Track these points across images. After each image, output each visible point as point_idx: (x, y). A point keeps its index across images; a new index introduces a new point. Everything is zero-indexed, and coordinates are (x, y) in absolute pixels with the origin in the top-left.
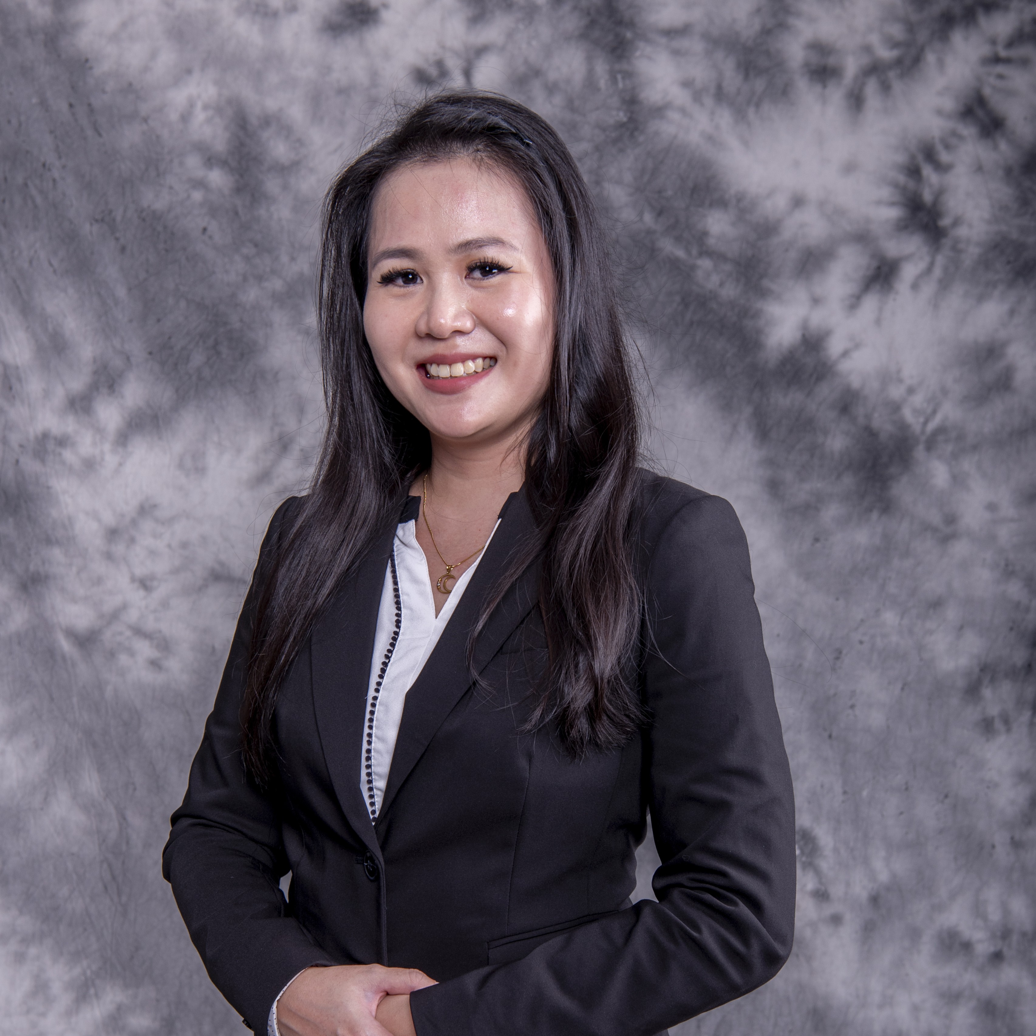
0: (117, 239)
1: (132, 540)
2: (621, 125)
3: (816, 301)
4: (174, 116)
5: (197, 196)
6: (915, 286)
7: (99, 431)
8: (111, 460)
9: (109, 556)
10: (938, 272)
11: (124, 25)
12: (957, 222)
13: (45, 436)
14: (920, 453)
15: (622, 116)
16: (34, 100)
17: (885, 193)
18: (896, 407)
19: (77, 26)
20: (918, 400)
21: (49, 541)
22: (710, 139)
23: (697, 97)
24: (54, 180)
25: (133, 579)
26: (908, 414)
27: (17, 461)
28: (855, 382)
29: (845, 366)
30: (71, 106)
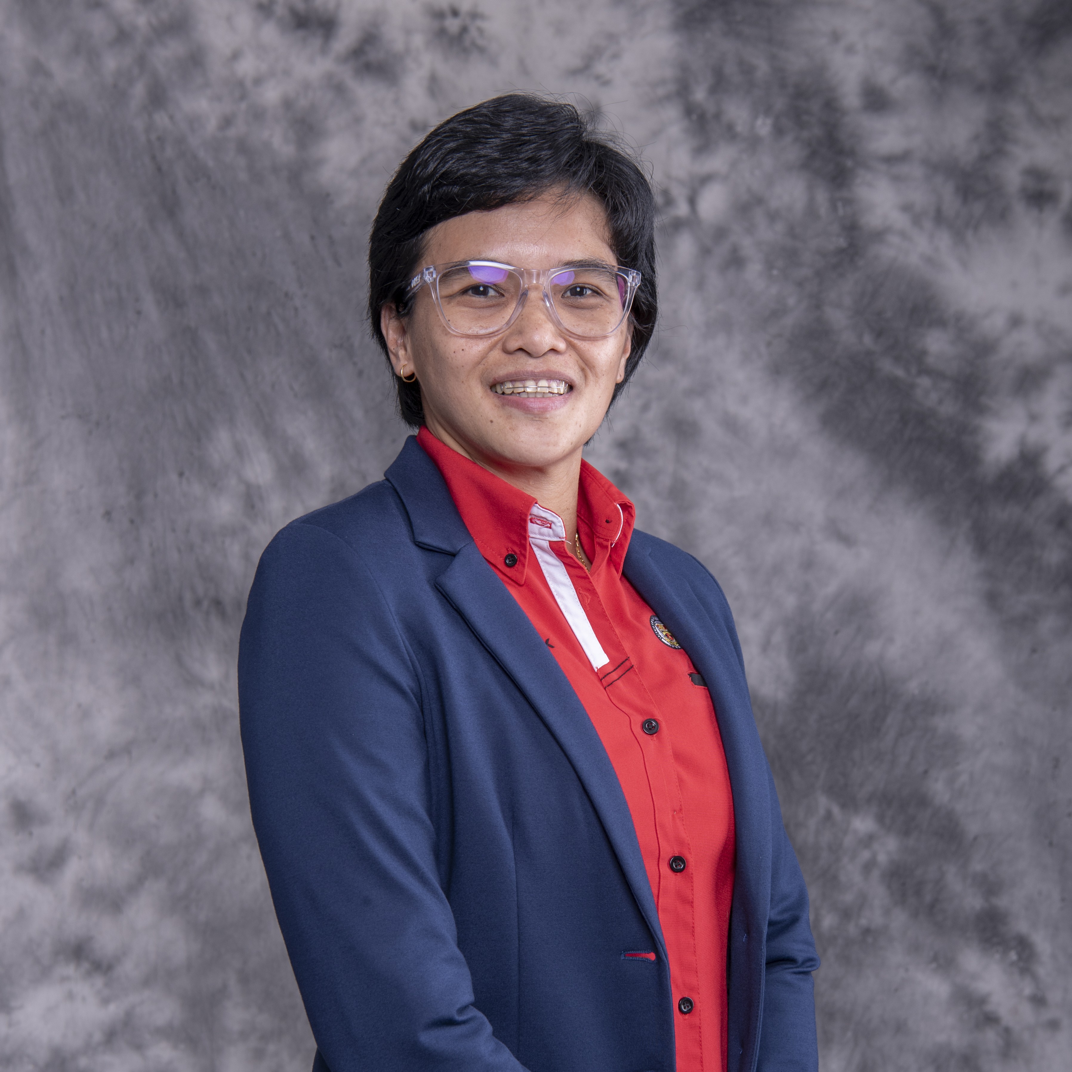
0: (355, 364)
2: (841, 251)
3: (1033, 418)
11: (364, 161)
15: (842, 242)
16: (278, 233)
19: (320, 162)
22: (929, 261)
23: (917, 220)
24: (296, 309)
29: (1061, 482)
30: (313, 238)
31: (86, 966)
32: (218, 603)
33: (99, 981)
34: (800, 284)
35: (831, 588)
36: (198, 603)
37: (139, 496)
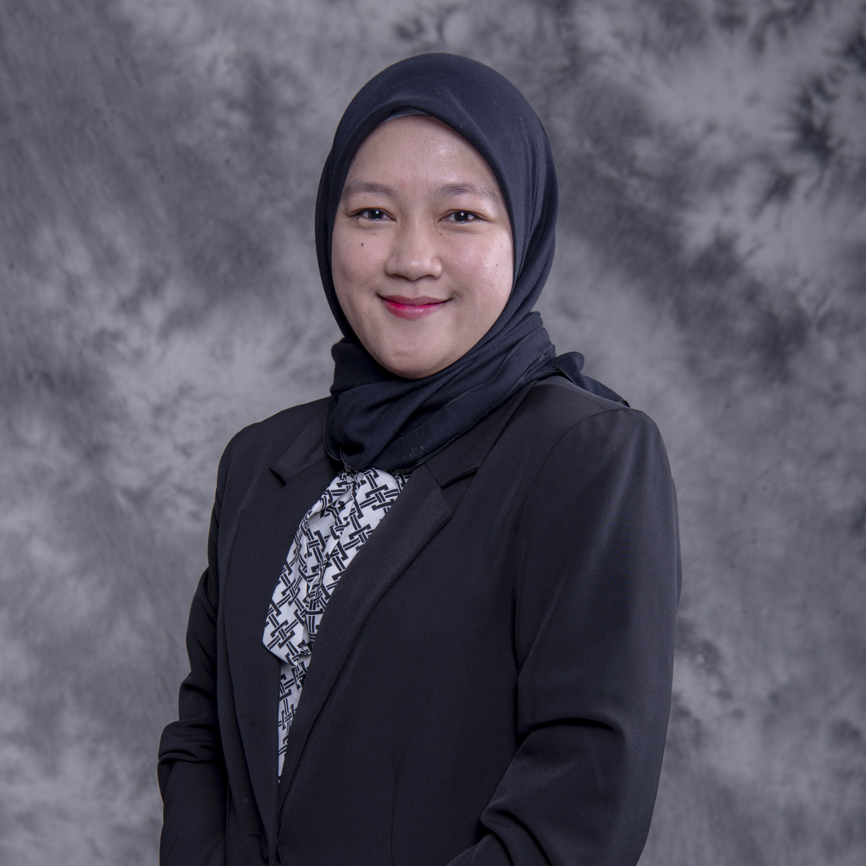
0: (157, 170)
1: (174, 416)
2: (565, 70)
3: (727, 210)
4: (201, 68)
5: (221, 133)
6: (808, 197)
7: (146, 327)
8: (156, 351)
9: (156, 429)
10: (826, 184)
12: (842, 143)
13: (102, 333)
14: (812, 333)
15: (565, 62)
16: (88, 57)
17: (783, 120)
18: (792, 296)
20: (811, 289)
21: (108, 417)
22: (638, 79)
23: (627, 44)
24: (105, 123)
25: (176, 447)
26: (803, 302)
27: (80, 354)
28: (759, 276)
29: (751, 263)
30: (118, 61)
32: (46, 376)
36: (29, 376)
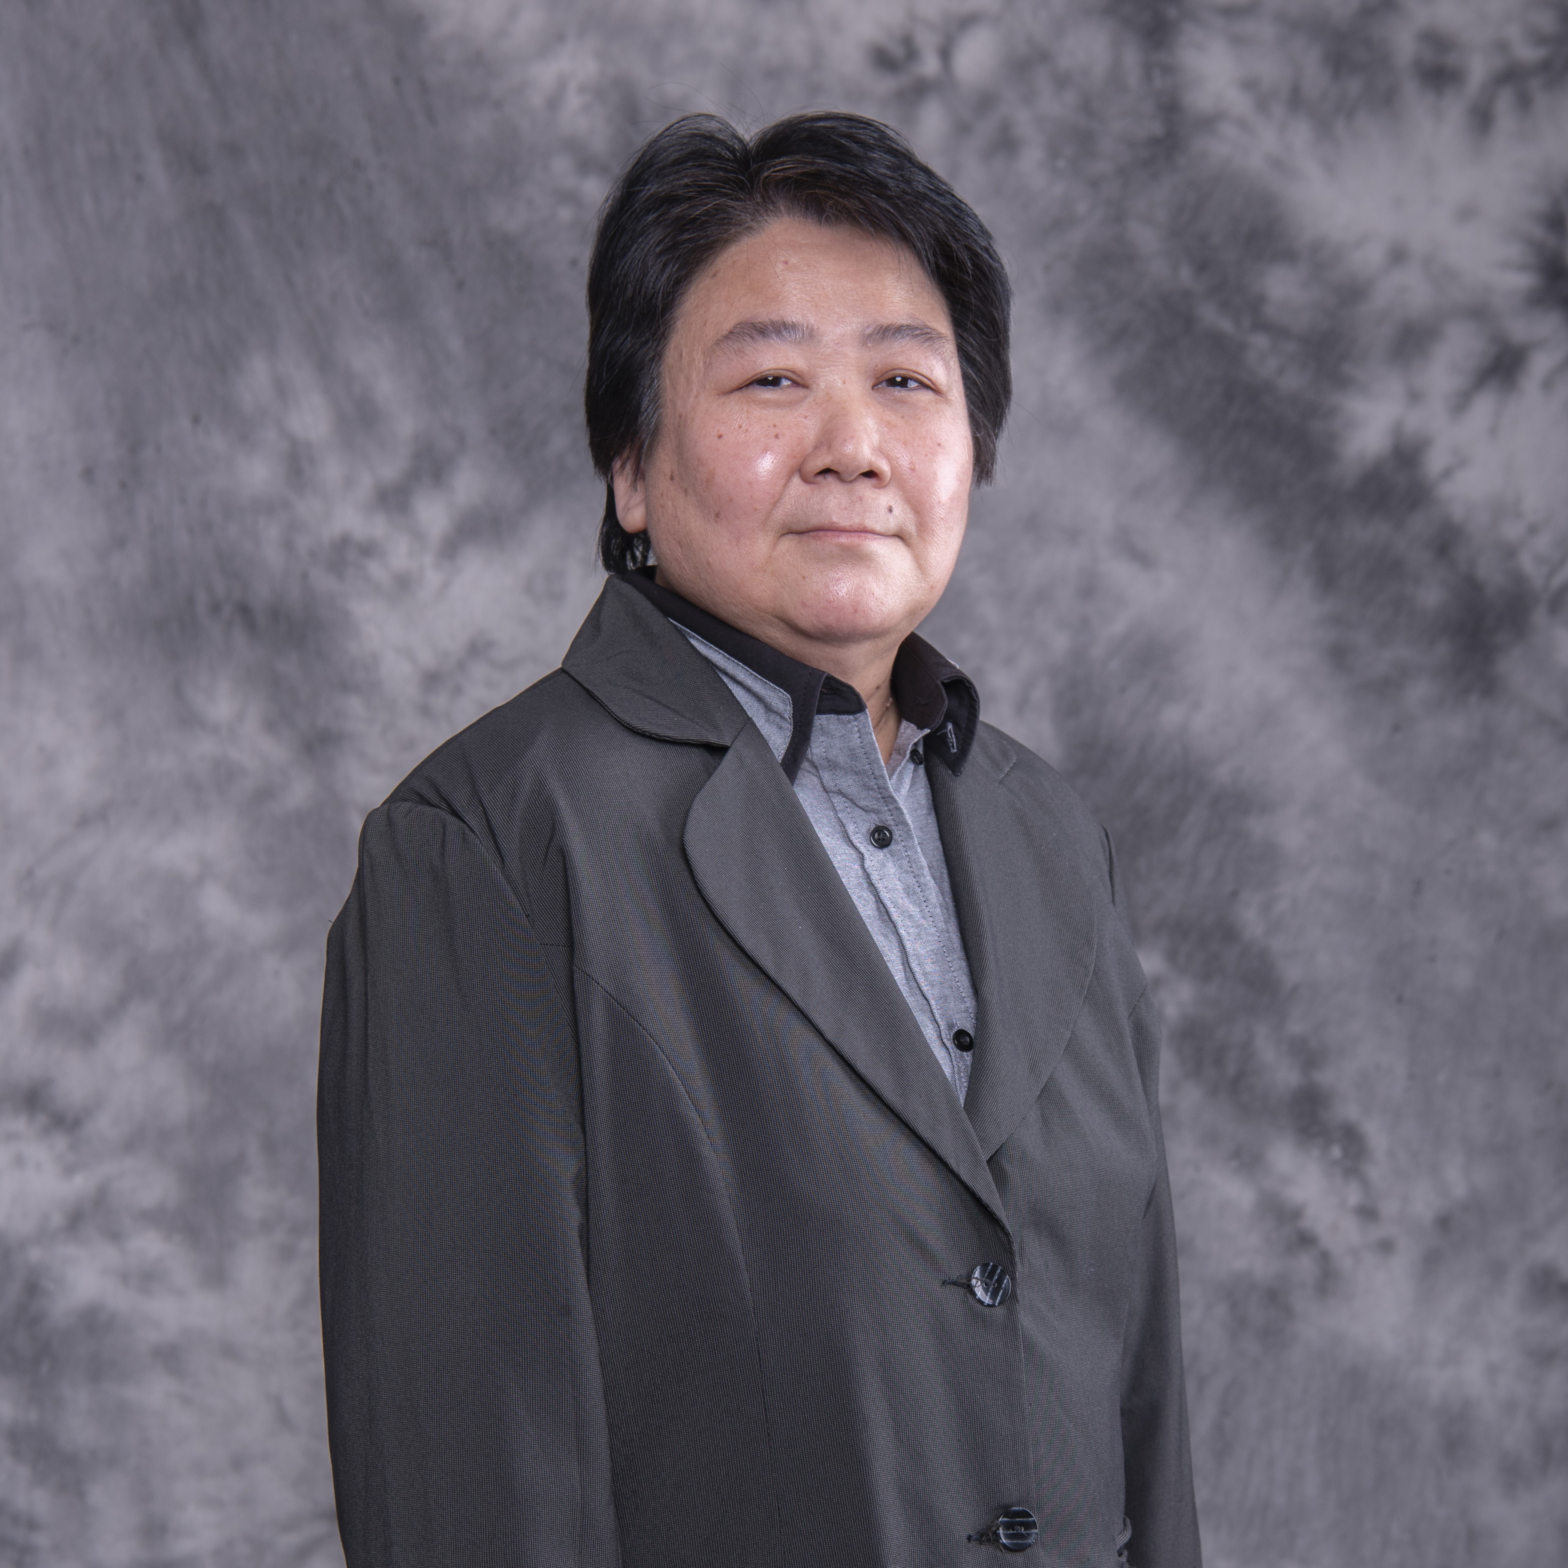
0: (453, 271)
2: (1154, 142)
3: (1415, 397)
4: (537, 100)
5: (565, 214)
6: (1548, 384)
7: (418, 536)
8: (433, 578)
9: (425, 711)
13: (344, 542)
14: (1540, 614)
15: (1156, 128)
16: (347, 72)
17: (1515, 252)
18: (1510, 552)
20: (1542, 543)
21: (345, 686)
22: (1278, 164)
23: (1263, 104)
24: (370, 186)
26: (1527, 563)
27: (305, 576)
28: (1458, 513)
29: (1447, 490)
30: (397, 81)
31: (42, 1119)
32: (245, 611)
33: (61, 1142)
34: (1094, 184)
35: (1119, 626)
36: (216, 608)
37: (135, 448)
